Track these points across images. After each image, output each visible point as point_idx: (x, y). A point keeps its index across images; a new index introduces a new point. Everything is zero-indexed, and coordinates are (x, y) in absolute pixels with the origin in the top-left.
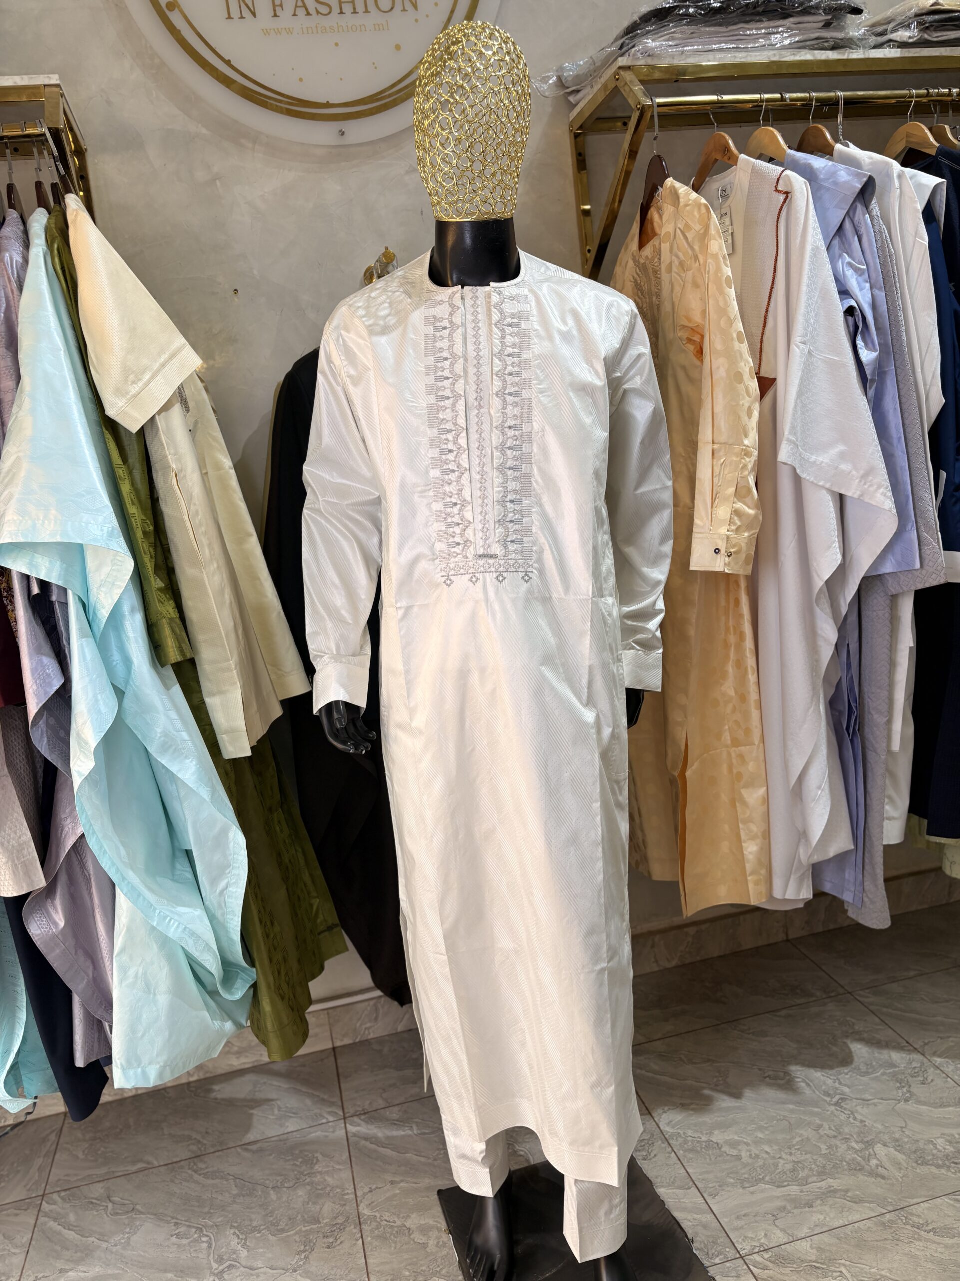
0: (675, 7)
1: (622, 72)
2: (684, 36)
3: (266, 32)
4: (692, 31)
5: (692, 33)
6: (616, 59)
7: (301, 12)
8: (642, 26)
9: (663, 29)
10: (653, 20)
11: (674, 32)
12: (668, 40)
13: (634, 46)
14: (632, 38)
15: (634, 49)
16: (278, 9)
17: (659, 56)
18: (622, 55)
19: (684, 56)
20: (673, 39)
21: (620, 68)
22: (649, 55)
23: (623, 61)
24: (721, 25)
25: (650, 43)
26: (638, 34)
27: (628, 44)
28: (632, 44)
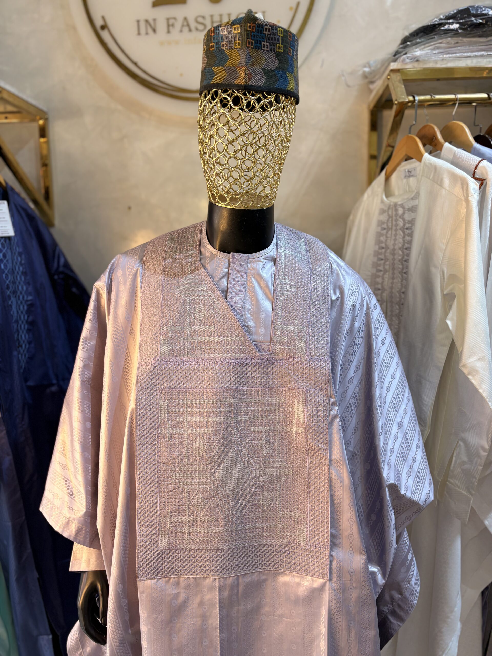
0: (441, 25)
1: (392, 74)
2: (449, 46)
3: (162, 43)
4: (456, 41)
5: (457, 43)
6: (389, 65)
7: (186, 29)
8: (411, 39)
9: (430, 40)
10: (422, 34)
11: (441, 43)
12: (434, 49)
13: (406, 54)
14: (405, 48)
15: (405, 56)
16: (171, 28)
17: (425, 62)
18: (395, 61)
19: (445, 62)
20: (438, 48)
21: (392, 71)
22: (417, 61)
23: (394, 66)
24: (480, 36)
25: (418, 52)
26: (408, 45)
27: (400, 53)
28: (404, 52)
